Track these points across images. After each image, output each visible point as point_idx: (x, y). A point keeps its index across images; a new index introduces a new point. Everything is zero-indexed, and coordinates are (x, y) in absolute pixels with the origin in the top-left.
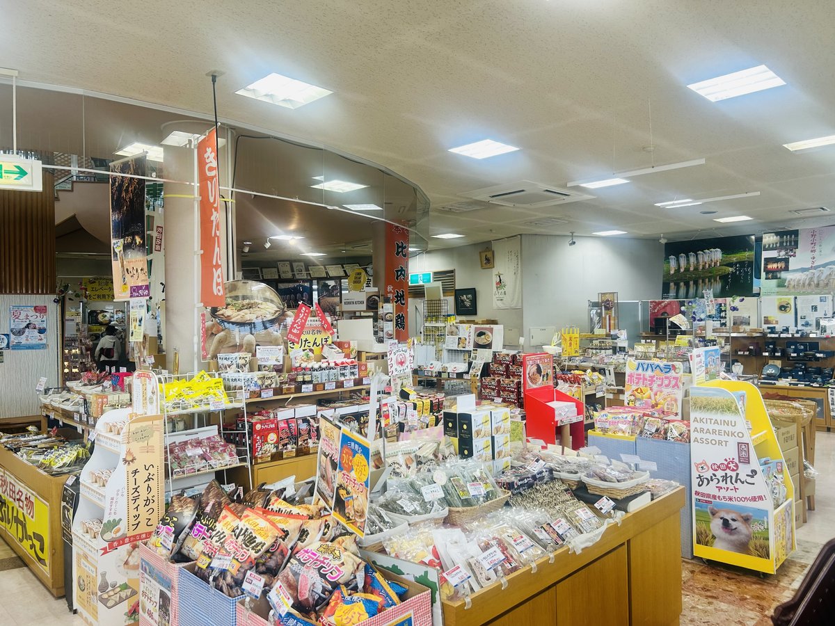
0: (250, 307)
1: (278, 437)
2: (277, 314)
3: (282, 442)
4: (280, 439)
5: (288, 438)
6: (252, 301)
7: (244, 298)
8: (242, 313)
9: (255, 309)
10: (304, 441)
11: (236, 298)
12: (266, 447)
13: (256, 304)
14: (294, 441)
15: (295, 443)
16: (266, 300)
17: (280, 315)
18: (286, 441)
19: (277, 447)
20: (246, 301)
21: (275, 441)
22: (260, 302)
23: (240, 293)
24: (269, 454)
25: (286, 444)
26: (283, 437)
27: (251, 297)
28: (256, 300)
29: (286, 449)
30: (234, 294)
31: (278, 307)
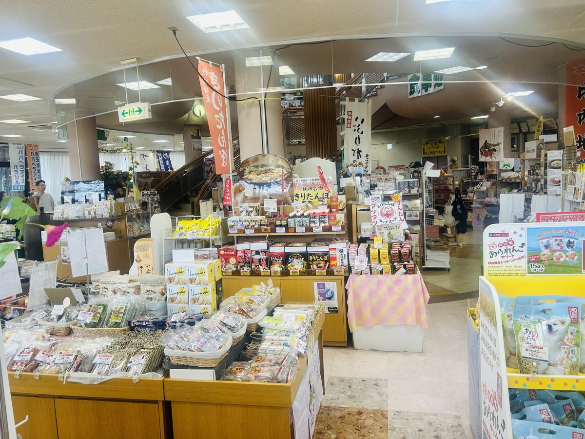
0: (266, 172)
1: (237, 260)
2: (286, 176)
3: (240, 265)
4: (238, 263)
5: (243, 262)
6: (268, 168)
7: (263, 166)
8: (260, 176)
9: (269, 173)
10: (256, 266)
11: (257, 167)
12: (228, 266)
13: (271, 170)
14: (249, 265)
15: (249, 267)
16: (278, 166)
17: (288, 177)
18: (242, 264)
19: (237, 267)
20: (264, 168)
21: (235, 262)
22: (274, 168)
23: (260, 163)
24: (231, 271)
25: (243, 266)
26: (239, 261)
27: (268, 165)
28: (271, 167)
29: (243, 269)
30: (255, 164)
31: (287, 171)
